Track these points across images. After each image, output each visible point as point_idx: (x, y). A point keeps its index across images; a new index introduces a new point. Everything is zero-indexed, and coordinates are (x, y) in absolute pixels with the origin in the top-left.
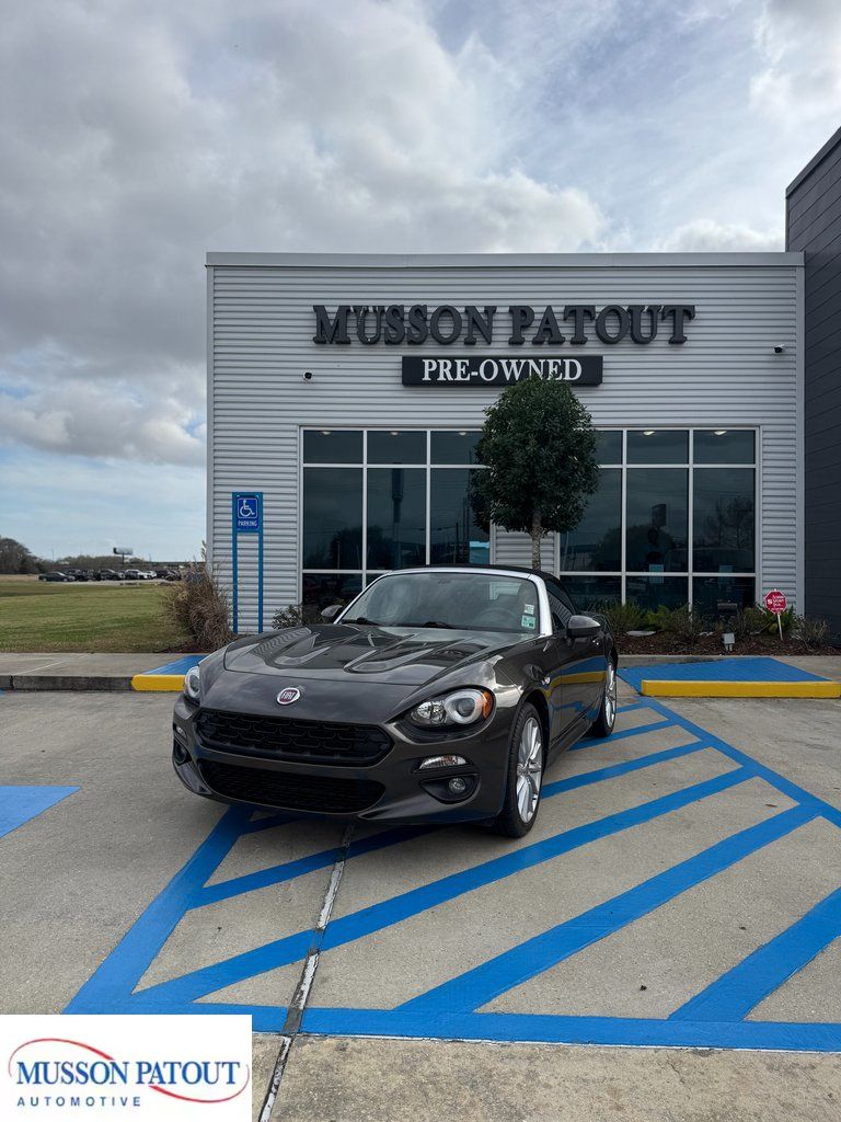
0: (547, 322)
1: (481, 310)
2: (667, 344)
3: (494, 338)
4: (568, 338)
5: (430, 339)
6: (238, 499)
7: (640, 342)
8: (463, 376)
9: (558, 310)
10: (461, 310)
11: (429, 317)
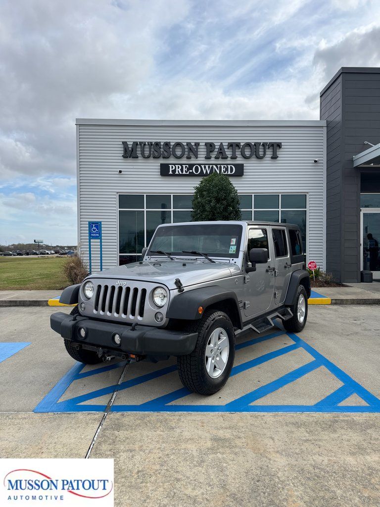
0: (221, 150)
1: (193, 144)
2: (270, 159)
3: (199, 156)
4: (229, 156)
5: (172, 156)
6: (91, 224)
7: (259, 158)
8: (186, 172)
9: (225, 144)
10: (185, 144)
11: (171, 147)
